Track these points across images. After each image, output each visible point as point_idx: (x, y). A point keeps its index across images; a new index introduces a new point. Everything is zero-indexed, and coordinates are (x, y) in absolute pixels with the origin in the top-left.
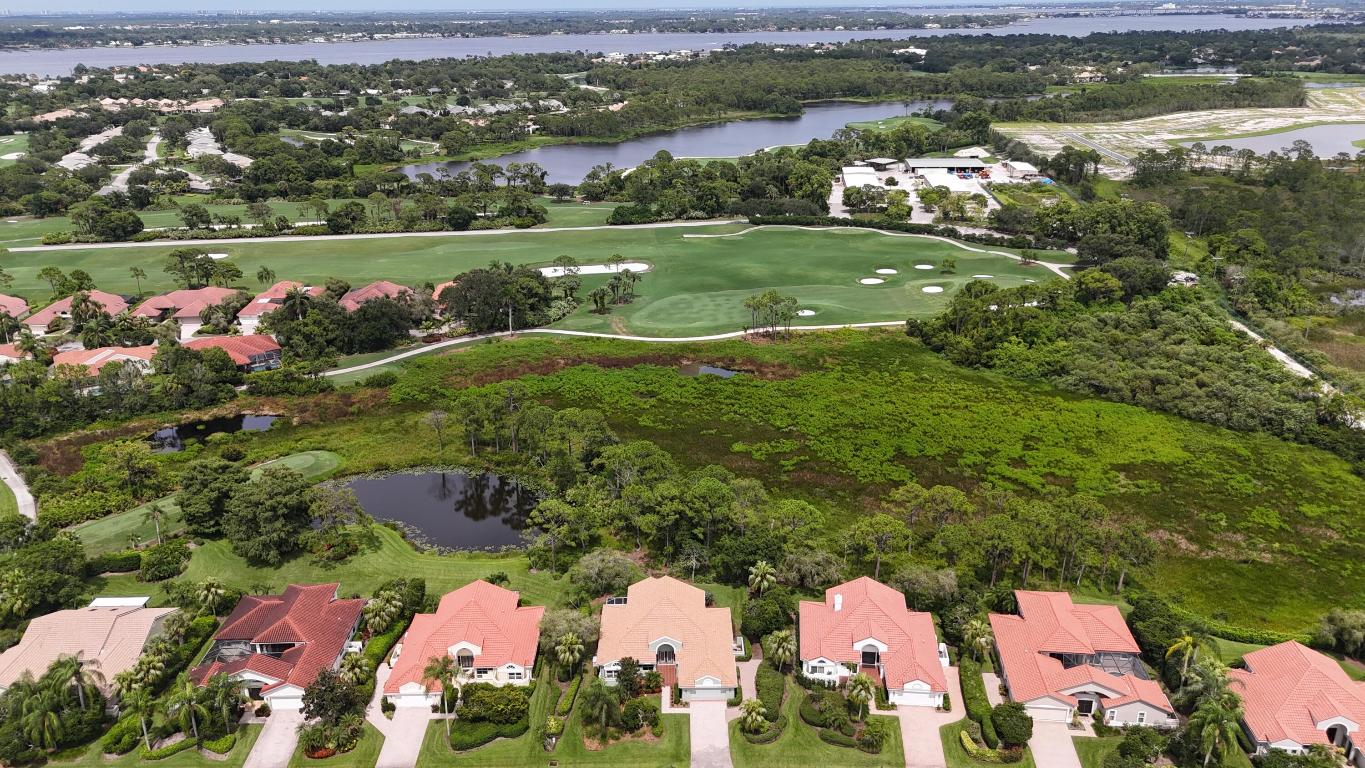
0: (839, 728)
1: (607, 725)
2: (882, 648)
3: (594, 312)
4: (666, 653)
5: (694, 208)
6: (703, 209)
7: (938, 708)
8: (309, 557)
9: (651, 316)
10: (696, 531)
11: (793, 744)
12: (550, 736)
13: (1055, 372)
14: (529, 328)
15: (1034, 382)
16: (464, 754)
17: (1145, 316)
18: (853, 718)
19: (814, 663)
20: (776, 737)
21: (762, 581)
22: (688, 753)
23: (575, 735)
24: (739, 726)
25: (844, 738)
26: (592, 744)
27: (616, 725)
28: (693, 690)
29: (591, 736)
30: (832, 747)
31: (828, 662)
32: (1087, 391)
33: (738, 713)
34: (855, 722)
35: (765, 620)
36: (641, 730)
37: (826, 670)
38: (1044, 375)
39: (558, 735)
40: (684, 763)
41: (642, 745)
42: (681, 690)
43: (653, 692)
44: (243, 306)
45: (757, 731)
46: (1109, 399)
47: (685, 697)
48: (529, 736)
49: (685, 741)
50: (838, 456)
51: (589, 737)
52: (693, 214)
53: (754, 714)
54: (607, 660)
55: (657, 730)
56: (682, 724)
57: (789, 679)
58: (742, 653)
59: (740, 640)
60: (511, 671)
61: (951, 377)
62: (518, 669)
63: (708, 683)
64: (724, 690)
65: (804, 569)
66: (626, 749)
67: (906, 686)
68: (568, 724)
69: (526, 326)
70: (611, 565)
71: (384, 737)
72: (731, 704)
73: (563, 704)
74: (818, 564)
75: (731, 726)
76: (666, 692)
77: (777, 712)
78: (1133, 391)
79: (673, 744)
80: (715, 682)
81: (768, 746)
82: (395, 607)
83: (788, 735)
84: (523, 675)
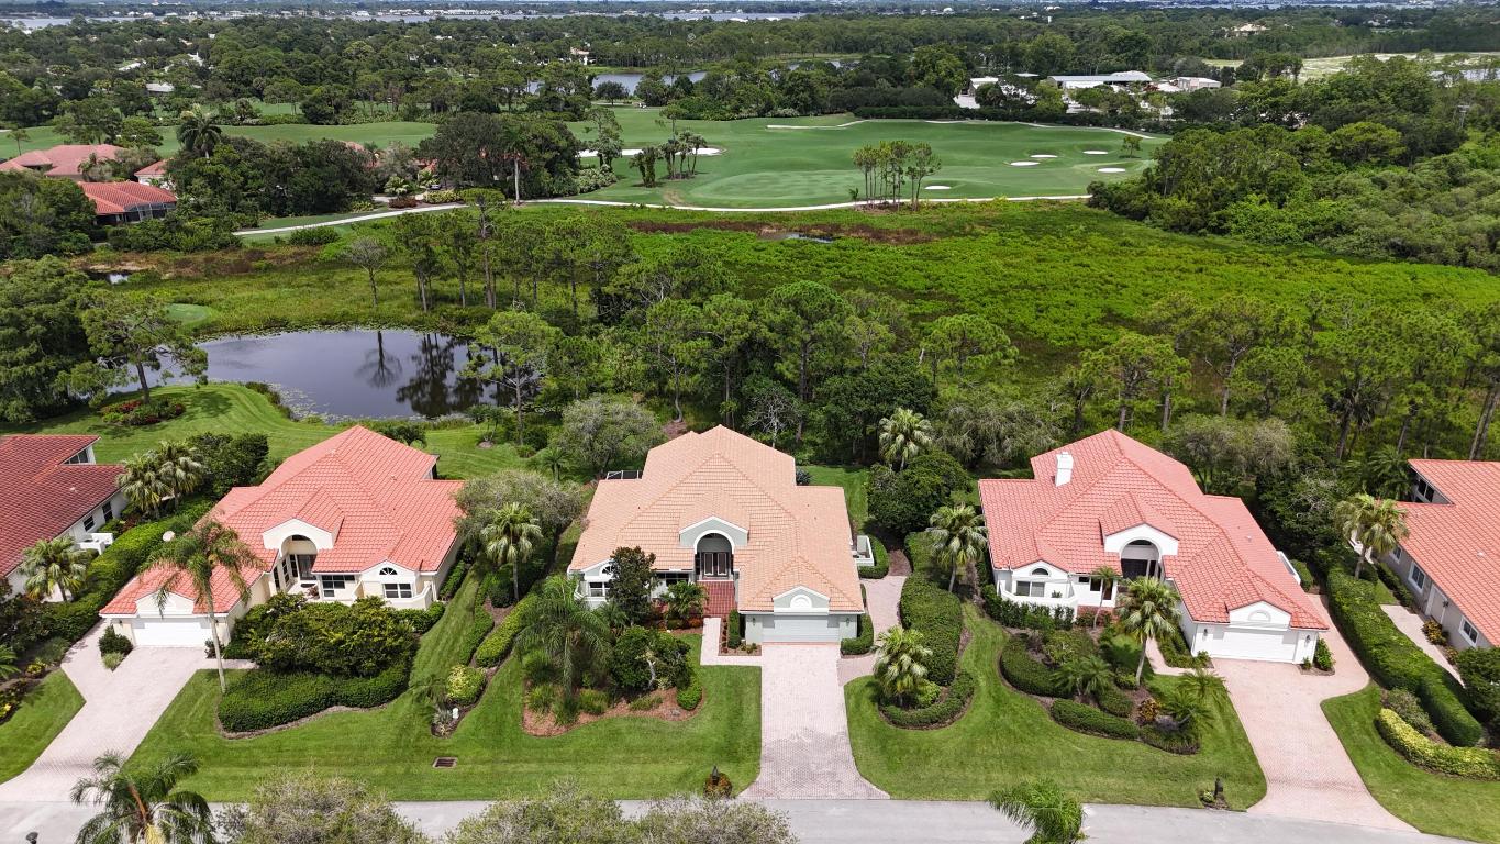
0: (1096, 697)
1: (577, 683)
2: (1167, 547)
3: (641, 185)
4: (714, 554)
5: (783, 105)
6: (794, 106)
7: (1305, 666)
8: (92, 421)
9: (718, 190)
10: (780, 367)
11: (990, 730)
12: (448, 705)
13: (1326, 233)
14: (545, 197)
15: (1293, 247)
16: (248, 739)
17: (1443, 173)
18: (1123, 678)
19: (1024, 574)
20: (952, 714)
21: (904, 444)
22: (756, 743)
23: (505, 703)
24: (869, 692)
25: (1110, 720)
26: (541, 724)
27: (599, 684)
28: (768, 618)
29: (542, 705)
30: (1083, 738)
31: (1054, 573)
32: (1383, 253)
33: (866, 665)
34: (1129, 687)
35: (915, 501)
36: (653, 696)
37: (1049, 589)
38: (1310, 238)
39: (466, 703)
40: (744, 766)
41: (652, 726)
42: (742, 619)
43: (686, 626)
44: (146, 165)
45: (909, 701)
46: (1422, 261)
47: (753, 633)
48: (403, 706)
49: (748, 719)
50: (1011, 317)
51: (535, 708)
52: (781, 111)
53: (906, 658)
54: (591, 563)
55: (686, 695)
56: (744, 688)
57: (971, 610)
58: (870, 562)
59: (864, 540)
60: (390, 579)
61: (1165, 243)
62: (404, 576)
63: (801, 605)
64: (835, 619)
65: (983, 425)
66: (615, 735)
67: (1234, 616)
68: (494, 683)
69: (541, 194)
70: (620, 417)
71: (82, 702)
72: (849, 650)
73: (492, 645)
74: (1011, 418)
75: (849, 691)
76: (712, 628)
77: (952, 663)
78: (1461, 248)
79: (723, 725)
80: (816, 601)
81: (936, 734)
82: (186, 468)
83: (979, 712)
84: (413, 590)
